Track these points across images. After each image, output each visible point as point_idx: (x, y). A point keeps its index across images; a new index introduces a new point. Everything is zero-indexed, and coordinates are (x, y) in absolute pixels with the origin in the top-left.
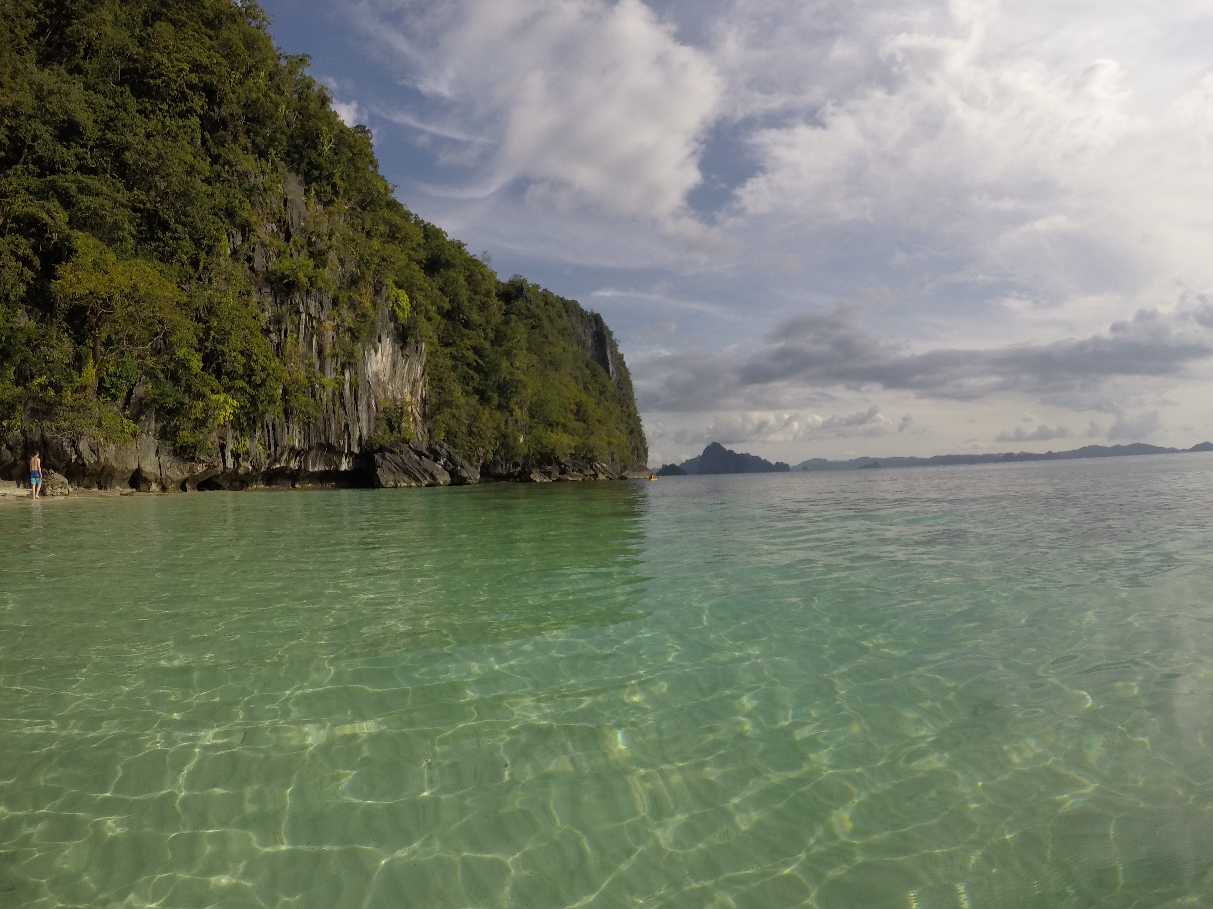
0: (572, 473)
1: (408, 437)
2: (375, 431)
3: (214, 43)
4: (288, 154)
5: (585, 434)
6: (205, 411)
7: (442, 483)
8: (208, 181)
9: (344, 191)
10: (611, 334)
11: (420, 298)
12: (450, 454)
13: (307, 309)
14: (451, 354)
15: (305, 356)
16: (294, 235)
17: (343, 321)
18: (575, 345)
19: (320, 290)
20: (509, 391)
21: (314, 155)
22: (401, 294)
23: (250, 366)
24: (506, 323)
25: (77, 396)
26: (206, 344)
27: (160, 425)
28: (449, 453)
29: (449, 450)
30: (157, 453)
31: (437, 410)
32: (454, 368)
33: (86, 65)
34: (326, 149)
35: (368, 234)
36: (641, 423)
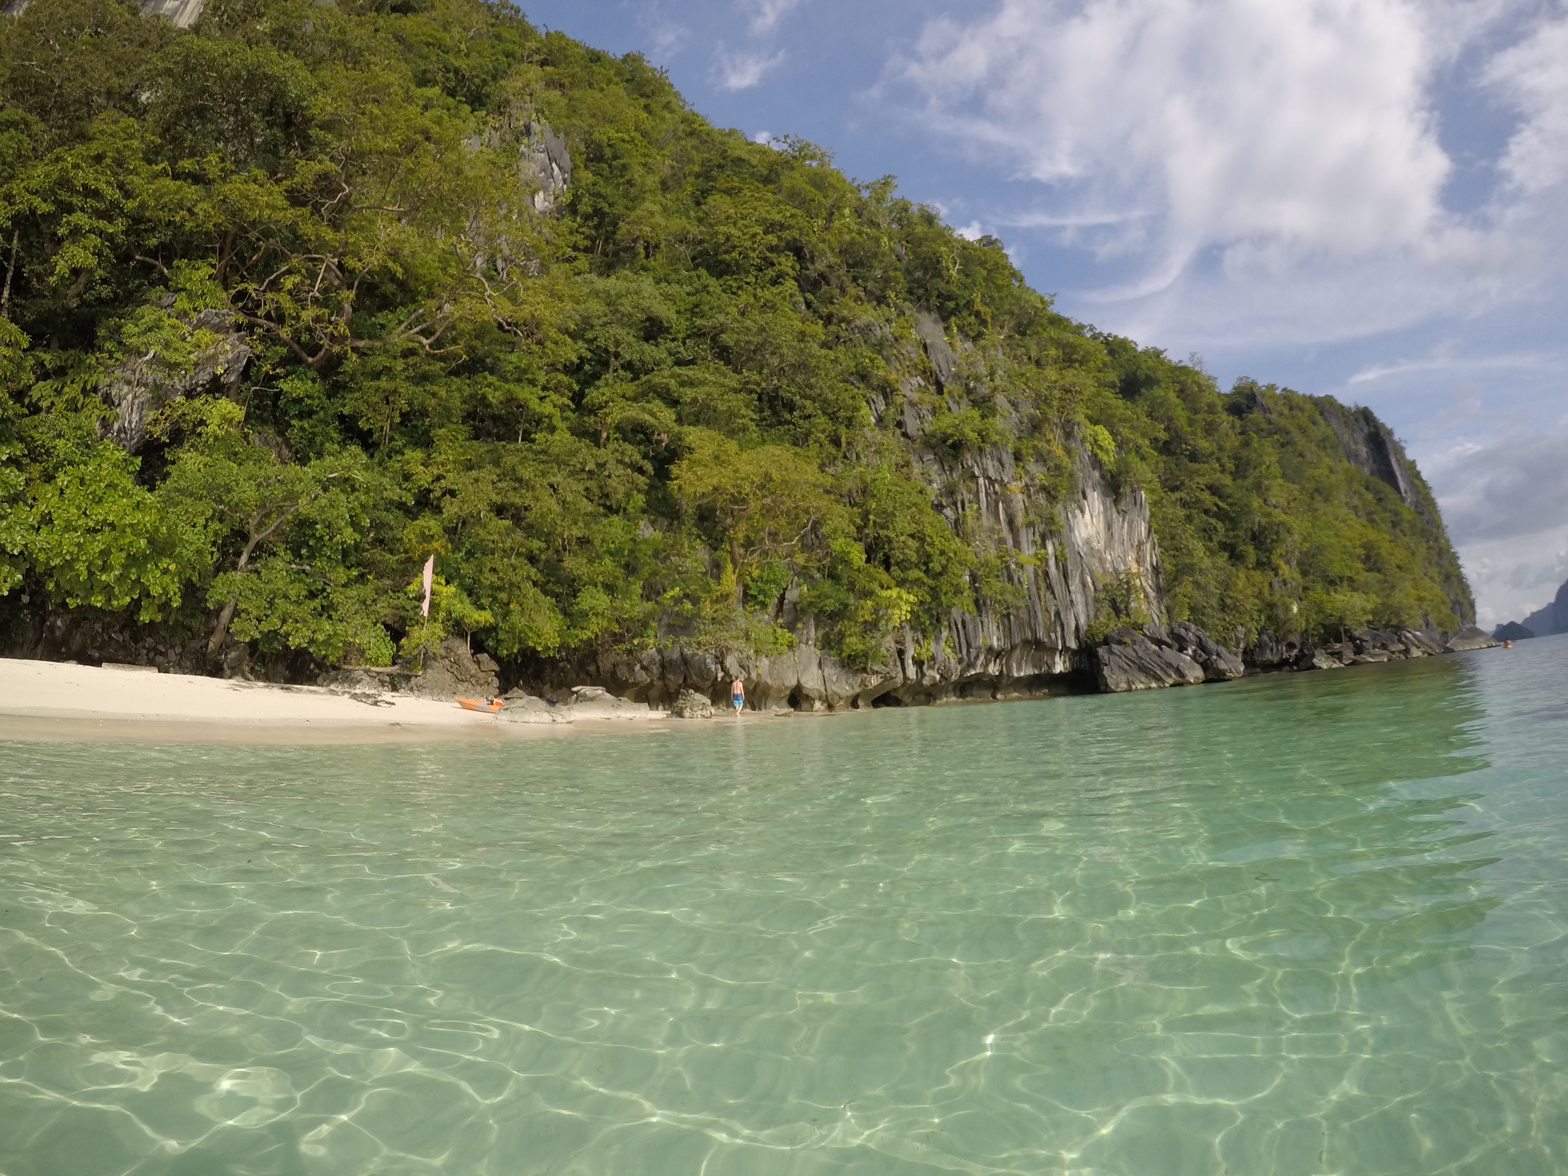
0: (1372, 651)
1: (1140, 622)
2: (1096, 617)
3: (779, 197)
4: (910, 292)
5: (1383, 590)
6: (876, 611)
7: (1192, 681)
8: (824, 345)
9: (992, 318)
10: (1390, 433)
11: (1125, 432)
12: (1201, 640)
13: (985, 471)
14: (1181, 499)
15: (992, 530)
16: (947, 384)
17: (1032, 479)
18: (1345, 460)
19: (994, 444)
20: (1269, 541)
21: (942, 285)
22: (1100, 432)
23: (925, 552)
24: (1246, 444)
25: (718, 606)
26: (866, 531)
27: (820, 633)
28: (1199, 637)
29: (1198, 633)
30: (820, 665)
31: (1175, 579)
32: (1189, 519)
33: (652, 263)
34: (953, 273)
35: (1038, 363)
36: (1460, 562)
